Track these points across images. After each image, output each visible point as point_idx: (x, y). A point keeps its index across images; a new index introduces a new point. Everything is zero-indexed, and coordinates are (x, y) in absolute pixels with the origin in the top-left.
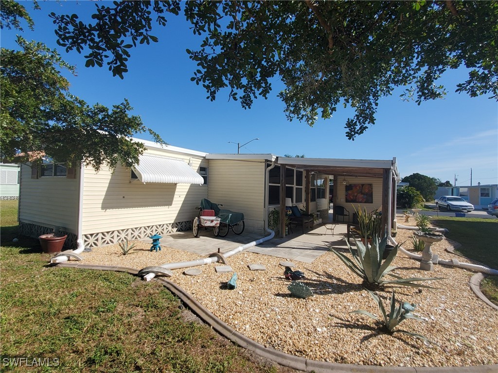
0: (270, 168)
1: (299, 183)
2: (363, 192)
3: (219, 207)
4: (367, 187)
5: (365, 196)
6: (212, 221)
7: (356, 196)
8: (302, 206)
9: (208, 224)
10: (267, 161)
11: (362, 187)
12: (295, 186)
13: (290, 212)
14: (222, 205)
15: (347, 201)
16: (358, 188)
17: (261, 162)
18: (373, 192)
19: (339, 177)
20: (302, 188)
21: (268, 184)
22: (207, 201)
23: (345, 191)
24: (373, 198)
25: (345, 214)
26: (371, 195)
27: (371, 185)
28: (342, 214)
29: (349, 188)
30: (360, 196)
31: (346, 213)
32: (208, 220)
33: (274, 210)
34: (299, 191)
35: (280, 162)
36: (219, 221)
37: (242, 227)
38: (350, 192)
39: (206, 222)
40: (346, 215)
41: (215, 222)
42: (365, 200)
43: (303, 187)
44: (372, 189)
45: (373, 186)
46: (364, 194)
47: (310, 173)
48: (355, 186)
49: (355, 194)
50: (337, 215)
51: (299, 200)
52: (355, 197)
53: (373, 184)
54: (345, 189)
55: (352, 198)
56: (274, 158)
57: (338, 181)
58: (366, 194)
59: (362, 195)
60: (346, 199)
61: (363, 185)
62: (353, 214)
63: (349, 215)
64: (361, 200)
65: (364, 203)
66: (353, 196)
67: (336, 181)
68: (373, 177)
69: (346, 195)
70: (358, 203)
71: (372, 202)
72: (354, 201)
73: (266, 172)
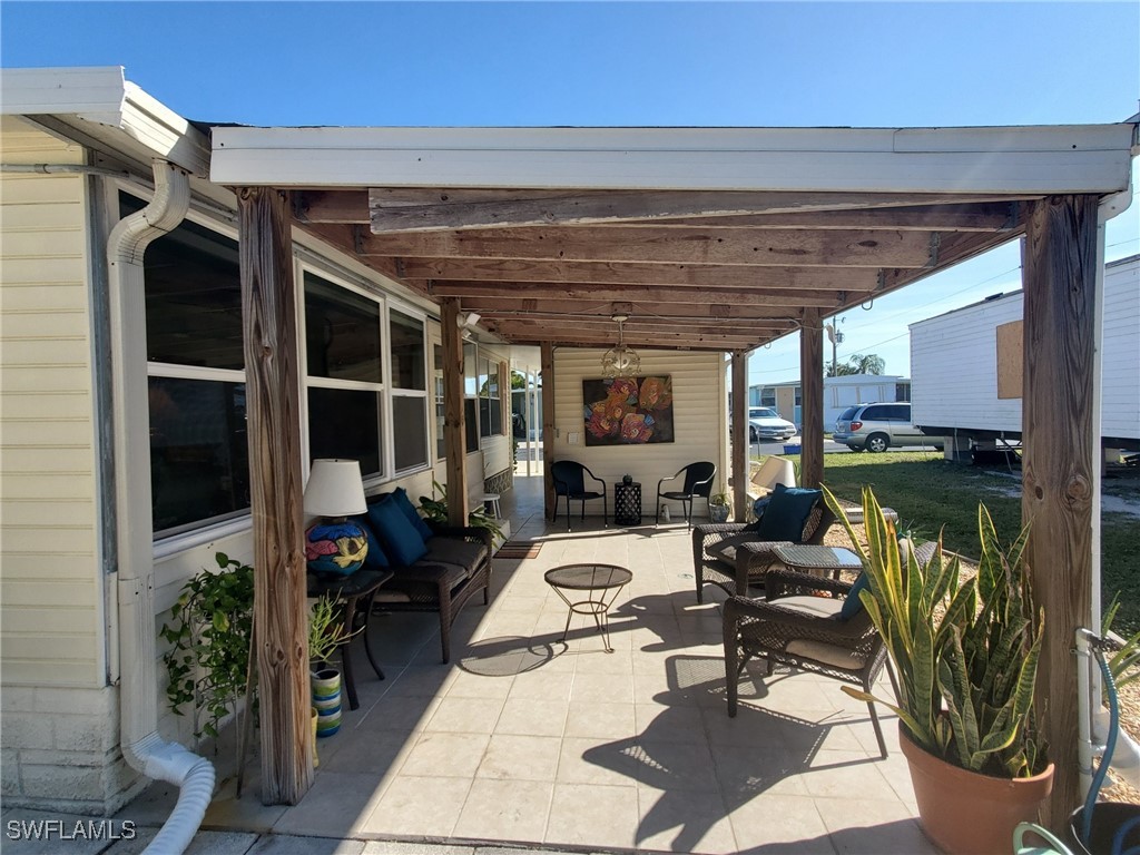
0: (133, 225)
1: (409, 373)
2: (643, 403)
4: (654, 386)
5: (650, 420)
7: (620, 422)
8: (426, 482)
11: (640, 386)
12: (388, 390)
13: (353, 549)
15: (591, 440)
16: (625, 389)
17: (42, 167)
18: (674, 402)
19: (559, 353)
20: (422, 399)
23: (581, 405)
24: (675, 425)
25: (587, 490)
26: (668, 414)
27: (666, 378)
28: (578, 492)
29: (594, 390)
30: (634, 419)
31: (590, 485)
33: (216, 570)
34: (409, 412)
38: (599, 407)
40: (595, 495)
42: (649, 433)
43: (430, 393)
44: (671, 391)
45: (674, 380)
46: (645, 412)
47: (460, 322)
48: (617, 383)
49: (618, 415)
50: (562, 499)
51: (411, 454)
52: (616, 425)
53: (673, 373)
54: (580, 398)
55: (607, 428)
56: (129, 101)
57: (556, 369)
58: (652, 412)
59: (641, 417)
60: (587, 433)
61: (640, 380)
62: (616, 486)
63: (604, 495)
64: (635, 433)
65: (647, 443)
66: (611, 422)
67: (549, 367)
68: (675, 348)
69: (586, 420)
70: (627, 444)
71: (672, 440)
72: (613, 439)
73: (110, 261)
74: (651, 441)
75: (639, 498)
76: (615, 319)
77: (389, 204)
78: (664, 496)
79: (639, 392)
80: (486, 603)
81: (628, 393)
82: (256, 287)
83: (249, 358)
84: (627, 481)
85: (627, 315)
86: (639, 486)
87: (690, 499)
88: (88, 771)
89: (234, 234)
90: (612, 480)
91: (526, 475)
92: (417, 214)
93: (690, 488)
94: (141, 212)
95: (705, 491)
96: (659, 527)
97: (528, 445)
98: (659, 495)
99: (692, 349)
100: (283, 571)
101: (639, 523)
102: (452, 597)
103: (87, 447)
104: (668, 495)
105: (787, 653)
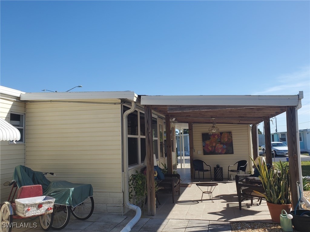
0: (128, 112)
2: (222, 141)
3: (48, 176)
4: (226, 136)
5: (225, 147)
6: (40, 206)
7: (215, 147)
9: (34, 212)
10: (123, 101)
11: (221, 135)
13: (155, 174)
14: (52, 174)
15: (205, 153)
16: (216, 137)
17: (115, 104)
18: (233, 141)
19: (194, 125)
21: (126, 136)
22: (25, 170)
23: (201, 142)
24: (234, 148)
25: (204, 169)
26: (231, 145)
27: (230, 133)
28: (202, 169)
29: (206, 137)
30: (219, 146)
31: (205, 167)
32: (32, 205)
35: (143, 102)
36: (53, 204)
37: (91, 205)
38: (208, 142)
39: (28, 210)
40: (207, 170)
41: (45, 207)
42: (225, 151)
44: (232, 137)
45: (233, 134)
46: (223, 144)
48: (214, 135)
49: (214, 145)
50: (197, 172)
52: (214, 148)
53: (232, 131)
54: (201, 139)
55: (210, 149)
56: (135, 96)
57: (193, 130)
58: (226, 144)
59: (222, 145)
60: (204, 150)
61: (221, 133)
62: (214, 168)
63: (210, 170)
64: (220, 151)
65: (224, 154)
66: (212, 147)
67: (191, 129)
68: (233, 123)
69: (203, 146)
70: (218, 154)
71: (233, 153)
72: (213, 153)
73: (124, 118)
74: (226, 153)
75: (222, 172)
76: (212, 119)
77: (171, 108)
78: (230, 171)
79: (221, 137)
80: (179, 195)
81: (217, 138)
82: (147, 122)
83: (146, 134)
84: (218, 166)
85: (215, 118)
86: (222, 168)
87: (239, 172)
88: (119, 207)
89: (144, 113)
90: (213, 166)
91: (180, 168)
92: (176, 109)
93: (239, 168)
94: (129, 110)
95: (244, 169)
96: (229, 181)
97: (181, 158)
98: (229, 171)
99: (238, 123)
100: (152, 172)
101: (222, 181)
102: (175, 187)
103: (120, 150)
104: (231, 171)
105: (251, 195)
